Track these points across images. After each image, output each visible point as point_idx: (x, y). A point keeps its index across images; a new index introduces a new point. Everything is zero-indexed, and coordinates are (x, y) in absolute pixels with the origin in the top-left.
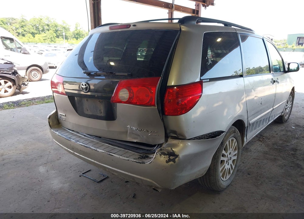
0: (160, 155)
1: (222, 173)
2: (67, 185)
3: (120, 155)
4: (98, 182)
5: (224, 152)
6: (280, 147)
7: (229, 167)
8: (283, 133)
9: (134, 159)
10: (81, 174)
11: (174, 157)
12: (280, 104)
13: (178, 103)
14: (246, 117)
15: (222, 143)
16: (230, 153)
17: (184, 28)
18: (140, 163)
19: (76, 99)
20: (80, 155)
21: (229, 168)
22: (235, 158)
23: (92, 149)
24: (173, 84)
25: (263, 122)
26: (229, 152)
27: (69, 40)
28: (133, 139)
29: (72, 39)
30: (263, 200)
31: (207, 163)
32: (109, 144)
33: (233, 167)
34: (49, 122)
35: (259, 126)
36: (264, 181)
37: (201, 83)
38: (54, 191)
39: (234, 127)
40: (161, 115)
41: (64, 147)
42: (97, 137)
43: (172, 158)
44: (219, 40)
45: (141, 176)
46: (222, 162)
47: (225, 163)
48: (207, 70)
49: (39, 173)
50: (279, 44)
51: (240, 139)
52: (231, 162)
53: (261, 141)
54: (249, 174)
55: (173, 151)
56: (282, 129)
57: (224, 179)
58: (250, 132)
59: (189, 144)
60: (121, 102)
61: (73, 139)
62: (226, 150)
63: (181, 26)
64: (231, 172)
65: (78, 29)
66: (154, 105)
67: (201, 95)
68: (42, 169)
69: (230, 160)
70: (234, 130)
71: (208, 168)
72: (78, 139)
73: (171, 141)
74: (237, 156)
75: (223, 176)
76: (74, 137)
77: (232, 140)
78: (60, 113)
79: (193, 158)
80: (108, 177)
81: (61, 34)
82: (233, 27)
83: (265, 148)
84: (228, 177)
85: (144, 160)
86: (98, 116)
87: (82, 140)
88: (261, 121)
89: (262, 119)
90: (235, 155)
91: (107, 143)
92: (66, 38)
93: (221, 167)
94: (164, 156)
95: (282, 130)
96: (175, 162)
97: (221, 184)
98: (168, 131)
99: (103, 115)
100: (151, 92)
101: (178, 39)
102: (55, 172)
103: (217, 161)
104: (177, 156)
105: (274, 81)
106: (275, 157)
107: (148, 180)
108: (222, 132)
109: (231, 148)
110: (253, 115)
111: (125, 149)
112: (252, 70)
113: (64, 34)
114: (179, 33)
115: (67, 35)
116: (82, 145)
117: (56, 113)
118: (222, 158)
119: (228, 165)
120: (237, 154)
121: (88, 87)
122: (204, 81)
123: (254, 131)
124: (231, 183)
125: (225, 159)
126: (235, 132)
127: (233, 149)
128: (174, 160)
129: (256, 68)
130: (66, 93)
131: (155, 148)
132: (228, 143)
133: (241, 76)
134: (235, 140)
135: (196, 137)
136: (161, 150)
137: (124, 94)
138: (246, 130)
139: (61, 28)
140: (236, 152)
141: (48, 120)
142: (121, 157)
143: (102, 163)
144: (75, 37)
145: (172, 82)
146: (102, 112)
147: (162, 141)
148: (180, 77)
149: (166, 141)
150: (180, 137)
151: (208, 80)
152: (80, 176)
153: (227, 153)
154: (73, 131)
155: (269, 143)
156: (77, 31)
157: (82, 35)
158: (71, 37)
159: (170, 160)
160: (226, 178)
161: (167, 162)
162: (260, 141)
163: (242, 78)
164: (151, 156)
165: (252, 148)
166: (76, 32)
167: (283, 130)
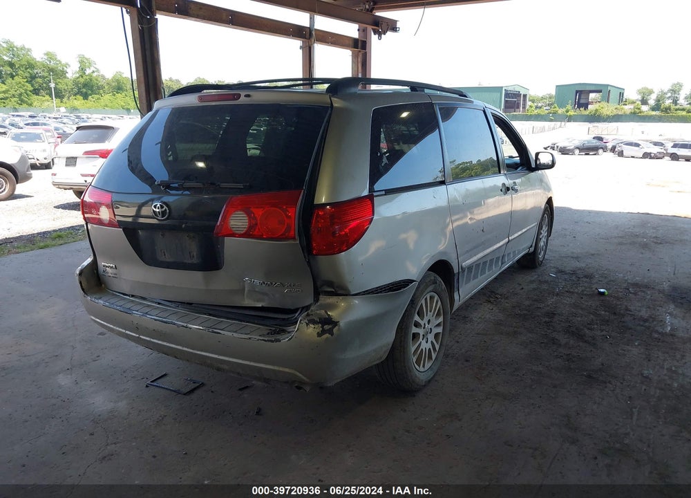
0: (307, 324)
1: (416, 357)
2: (122, 405)
3: (234, 332)
4: (184, 394)
5: (417, 318)
6: (525, 312)
7: (429, 346)
8: (534, 286)
9: (260, 336)
10: (149, 382)
11: (330, 326)
12: (524, 230)
13: (334, 233)
14: (454, 256)
15: (413, 302)
16: (429, 321)
17: (337, 103)
18: (272, 341)
19: (140, 233)
20: (152, 340)
21: (430, 349)
22: (440, 330)
23: (178, 326)
24: (323, 201)
25: (491, 265)
26: (426, 320)
27: (65, 100)
28: (256, 303)
29: (73, 97)
30: (490, 400)
31: (388, 337)
32: (210, 315)
33: (437, 347)
34: (81, 283)
35: (483, 272)
36: (493, 370)
37: (370, 198)
38: (99, 415)
39: (433, 275)
40: (306, 255)
41: (117, 328)
42: (184, 303)
43: (326, 327)
44: (405, 115)
45: (273, 365)
46: (415, 336)
47: (421, 337)
48: (381, 175)
49: (60, 387)
50: (540, 105)
51: (446, 295)
52: (431, 337)
53: (492, 303)
54: (467, 361)
55: (329, 315)
56: (533, 279)
57: (422, 369)
58: (466, 284)
59: (357, 302)
60: (233, 235)
61: (137, 311)
62: (420, 314)
63: (332, 99)
64: (434, 356)
65: (88, 72)
66: (294, 238)
67: (372, 219)
68: (64, 380)
69: (430, 333)
70: (433, 278)
71: (391, 346)
72: (147, 310)
73: (324, 300)
74: (442, 327)
75: (418, 362)
76: (138, 307)
77: (432, 298)
78: (102, 263)
79: (365, 327)
80: (203, 384)
81: (45, 85)
82: (427, 91)
83: (500, 314)
84: (428, 365)
85: (278, 337)
86: (186, 263)
87: (157, 312)
88: (485, 263)
89: (488, 259)
90: (438, 325)
91: (205, 314)
92: (59, 95)
93: (413, 345)
94: (313, 326)
95: (532, 282)
96: (332, 334)
97: (416, 376)
98: (319, 284)
99: (195, 262)
100: (287, 216)
101: (328, 122)
102: (93, 382)
103: (406, 334)
104: (335, 324)
105: (508, 189)
106: (516, 329)
107: (287, 370)
108: (412, 281)
109: (430, 312)
110: (467, 251)
111: (241, 321)
112: (475, 165)
113: (52, 85)
114: (329, 111)
115: (60, 86)
116: (156, 320)
117: (94, 263)
118: (414, 330)
119: (427, 342)
120: (442, 324)
121: (168, 211)
122: (375, 194)
123: (473, 283)
124: (434, 376)
125: (421, 331)
126: (435, 282)
127: (434, 313)
128: (330, 332)
129: (484, 161)
130: (120, 224)
131: (297, 315)
132: (423, 302)
133: (442, 183)
134: (436, 297)
135: (367, 291)
136: (308, 315)
137: (239, 221)
138: (455, 280)
139: (43, 70)
140: (441, 319)
141: (77, 277)
142: (235, 335)
143: (198, 351)
144: (79, 93)
145: (322, 198)
146: (193, 257)
147: (310, 300)
148: (334, 189)
149: (316, 300)
150: (340, 290)
151: (384, 193)
152: (147, 386)
153: (422, 320)
154: (133, 296)
155: (507, 305)
156: (85, 77)
157: (99, 88)
158: (70, 92)
159: (323, 332)
160: (424, 366)
161: (319, 335)
162: (490, 302)
163: (444, 187)
164: (290, 329)
165: (475, 316)
166: (82, 80)
167: (534, 281)
